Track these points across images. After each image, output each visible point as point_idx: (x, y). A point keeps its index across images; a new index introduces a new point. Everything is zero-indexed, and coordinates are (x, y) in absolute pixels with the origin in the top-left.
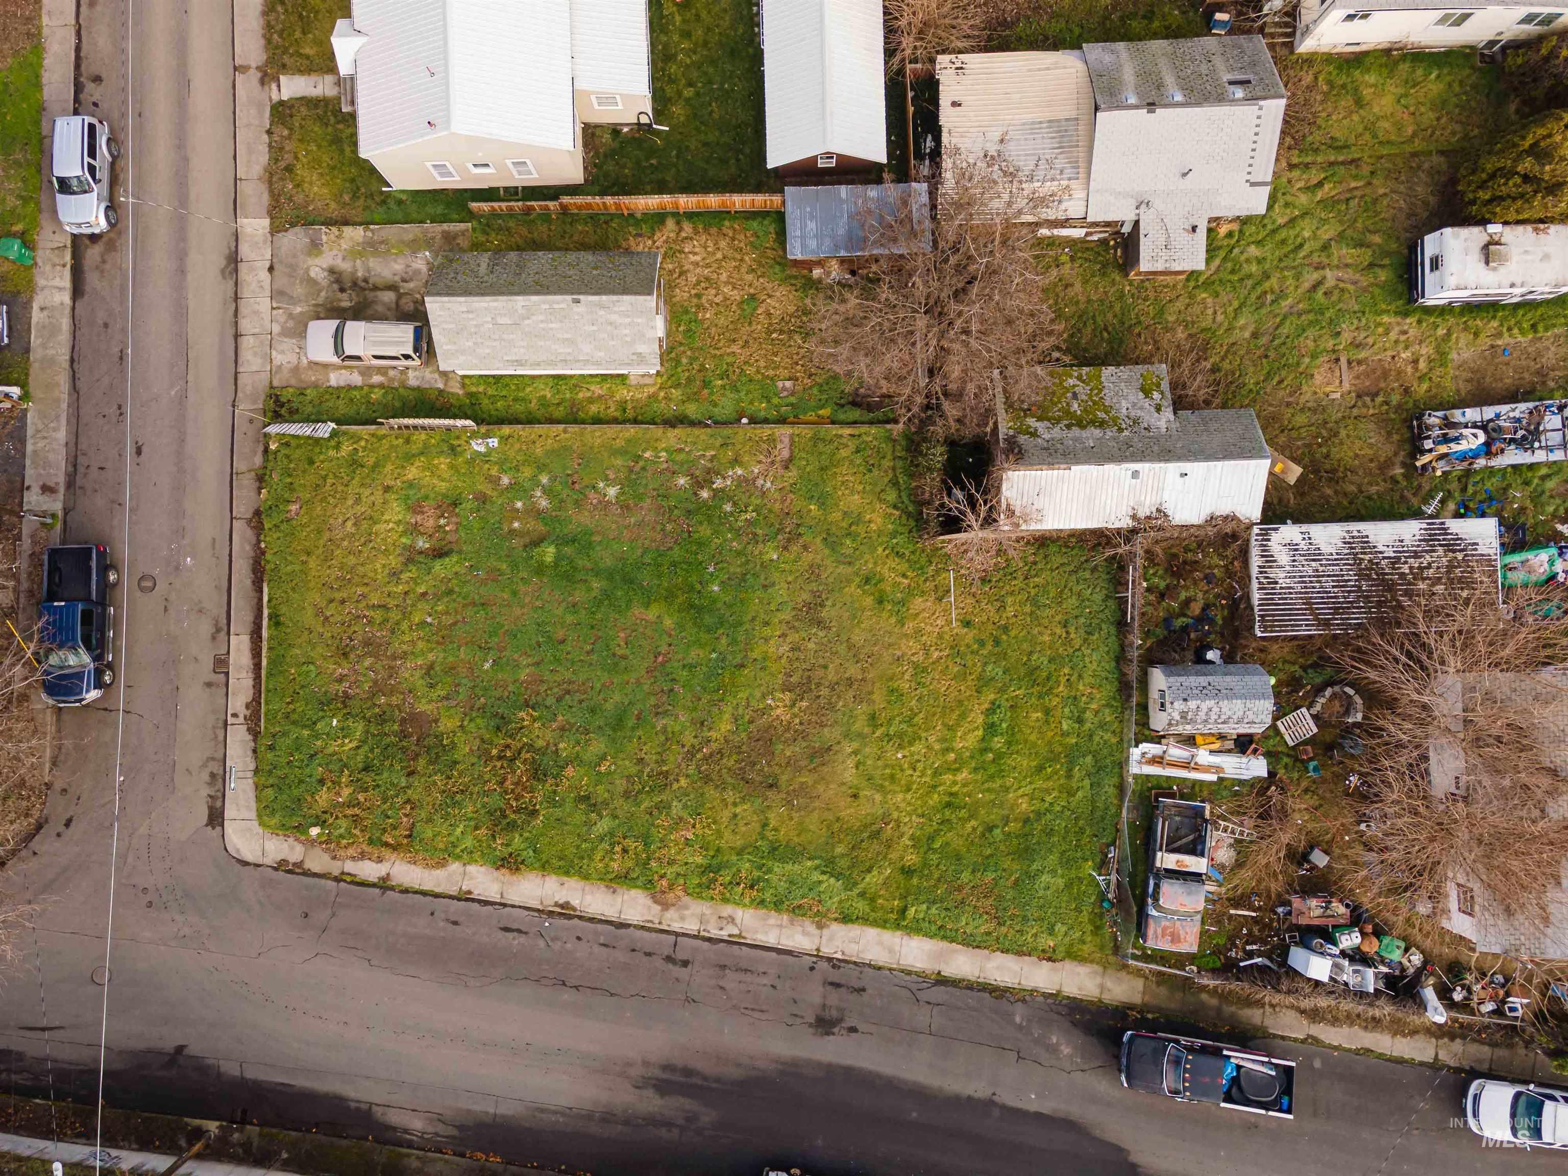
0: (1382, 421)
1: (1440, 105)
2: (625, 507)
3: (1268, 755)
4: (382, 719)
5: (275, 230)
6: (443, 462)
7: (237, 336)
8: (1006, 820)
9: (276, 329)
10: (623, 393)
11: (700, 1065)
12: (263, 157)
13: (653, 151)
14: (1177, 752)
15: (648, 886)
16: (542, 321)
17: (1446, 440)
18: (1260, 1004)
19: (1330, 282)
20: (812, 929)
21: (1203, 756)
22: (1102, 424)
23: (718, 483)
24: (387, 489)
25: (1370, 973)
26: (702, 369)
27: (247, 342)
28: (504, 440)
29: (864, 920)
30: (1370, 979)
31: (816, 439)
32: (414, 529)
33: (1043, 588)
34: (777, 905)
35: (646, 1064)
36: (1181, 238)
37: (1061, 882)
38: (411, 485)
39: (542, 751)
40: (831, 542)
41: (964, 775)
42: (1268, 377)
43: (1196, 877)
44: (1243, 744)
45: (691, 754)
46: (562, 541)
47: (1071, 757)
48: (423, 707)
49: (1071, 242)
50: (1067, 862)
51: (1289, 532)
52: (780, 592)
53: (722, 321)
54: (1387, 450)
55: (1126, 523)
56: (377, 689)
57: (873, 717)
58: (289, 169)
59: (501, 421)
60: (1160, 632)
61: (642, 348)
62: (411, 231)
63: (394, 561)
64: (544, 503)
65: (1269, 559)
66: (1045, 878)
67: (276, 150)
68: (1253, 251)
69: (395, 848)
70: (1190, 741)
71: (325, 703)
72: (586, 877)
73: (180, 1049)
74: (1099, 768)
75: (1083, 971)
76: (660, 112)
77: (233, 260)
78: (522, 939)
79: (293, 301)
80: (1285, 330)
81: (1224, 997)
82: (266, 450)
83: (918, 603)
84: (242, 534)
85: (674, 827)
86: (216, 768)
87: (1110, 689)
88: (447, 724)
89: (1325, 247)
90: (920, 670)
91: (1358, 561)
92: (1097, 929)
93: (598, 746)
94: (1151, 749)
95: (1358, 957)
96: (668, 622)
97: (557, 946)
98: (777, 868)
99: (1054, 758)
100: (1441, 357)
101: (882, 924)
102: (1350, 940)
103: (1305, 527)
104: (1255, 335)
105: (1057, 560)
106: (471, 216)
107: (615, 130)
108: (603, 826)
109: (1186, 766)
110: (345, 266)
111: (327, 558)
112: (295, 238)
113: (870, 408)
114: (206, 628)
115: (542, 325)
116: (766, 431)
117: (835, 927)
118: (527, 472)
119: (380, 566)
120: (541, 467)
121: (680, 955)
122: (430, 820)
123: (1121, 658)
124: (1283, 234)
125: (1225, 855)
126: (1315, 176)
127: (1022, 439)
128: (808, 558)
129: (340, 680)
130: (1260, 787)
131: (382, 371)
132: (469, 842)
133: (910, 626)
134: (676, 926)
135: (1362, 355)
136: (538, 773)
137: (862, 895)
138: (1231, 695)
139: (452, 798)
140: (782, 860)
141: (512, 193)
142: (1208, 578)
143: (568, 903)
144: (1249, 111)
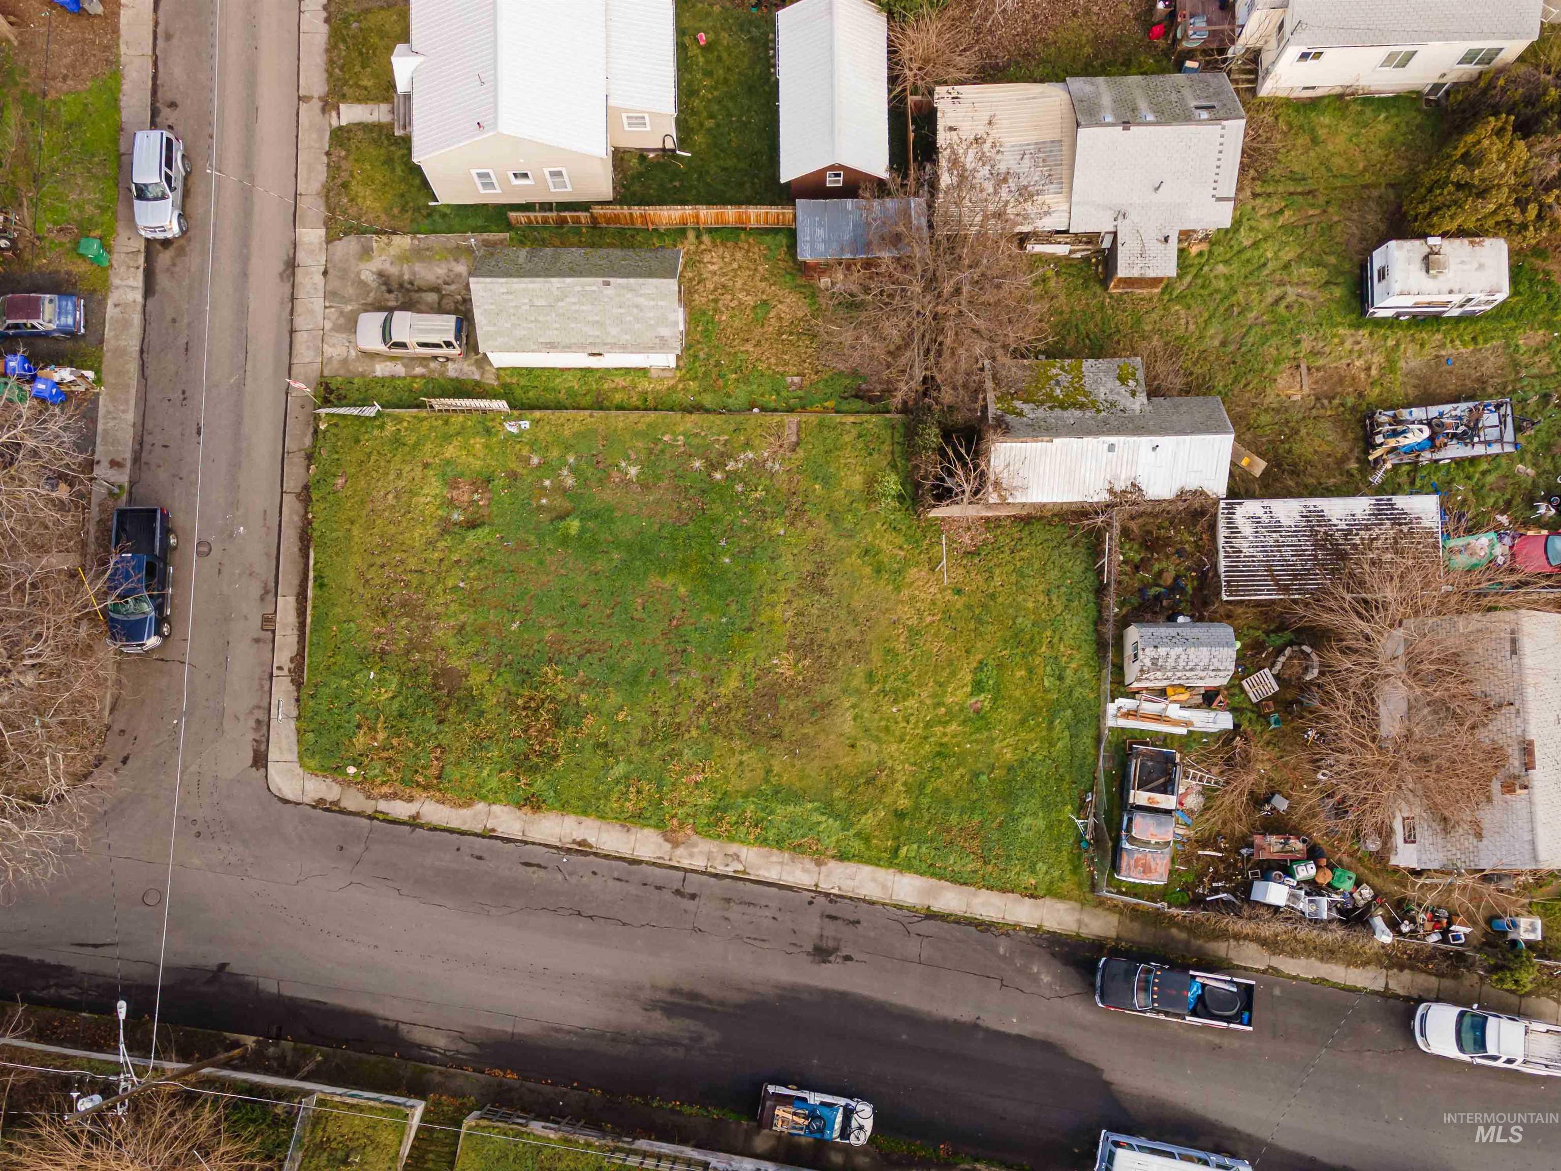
0: (1338, 421)
1: (1388, 144)
2: (645, 487)
3: (1233, 710)
4: (415, 673)
5: (329, 240)
6: (478, 442)
7: (292, 332)
8: (992, 768)
9: (328, 325)
10: (644, 385)
11: (705, 990)
12: (321, 174)
13: (676, 174)
14: (1149, 707)
15: (660, 825)
16: (575, 303)
17: (1395, 434)
18: (1223, 935)
19: (1291, 298)
20: (811, 866)
21: (1174, 711)
22: (1082, 406)
23: (731, 466)
24: (426, 466)
25: (1324, 901)
26: (718, 364)
27: (301, 338)
28: (536, 422)
29: (860, 858)
30: (1323, 907)
31: (821, 425)
32: (451, 503)
33: (1029, 561)
34: (779, 844)
35: (654, 987)
36: (1155, 247)
37: (1041, 824)
38: (448, 462)
39: (565, 703)
40: (834, 517)
41: (953, 727)
42: (1235, 380)
43: (1168, 812)
44: (1209, 698)
45: (701, 708)
46: (586, 516)
47: (1053, 710)
48: (455, 663)
49: (1056, 259)
50: (1047, 805)
51: (1252, 507)
52: (787, 563)
53: (737, 324)
54: (1343, 447)
55: (1104, 497)
56: (413, 646)
57: (870, 677)
58: (345, 186)
59: (532, 408)
60: (1135, 601)
61: (665, 332)
62: (453, 239)
63: (431, 531)
64: (570, 482)
65: (1234, 531)
66: (1027, 821)
67: (333, 169)
68: (1221, 268)
69: (425, 788)
70: (1162, 693)
71: (363, 658)
72: (602, 817)
73: (222, 966)
74: (1078, 720)
75: (1061, 906)
76: (683, 141)
77: (291, 265)
78: (541, 873)
79: (346, 300)
80: (1250, 339)
81: (1193, 929)
82: (316, 431)
83: (912, 573)
84: (291, 505)
85: (685, 773)
86: (261, 715)
87: (1088, 649)
88: (477, 679)
89: (1286, 267)
90: (913, 632)
91: (1314, 533)
92: (1075, 870)
93: (615, 698)
94: (1125, 703)
95: (1314, 888)
96: (682, 590)
97: (574, 880)
98: (780, 810)
99: (1035, 711)
100: (1390, 366)
101: (876, 862)
102: (1306, 871)
103: (1266, 502)
104: (1224, 344)
105: (1040, 536)
106: (509, 226)
107: (642, 154)
108: (620, 770)
109: (1159, 718)
110: (393, 270)
111: (370, 526)
112: (349, 246)
113: (871, 400)
114: (255, 590)
115: (574, 308)
116: (776, 418)
117: (832, 864)
118: (555, 453)
119: (417, 536)
120: (568, 448)
121: (689, 890)
122: (458, 763)
123: (1099, 621)
124: (1248, 254)
125: (1193, 801)
126: (1276, 204)
127: (1009, 418)
128: (812, 532)
129: (379, 636)
130: (1226, 737)
131: (423, 360)
132: (494, 783)
133: (905, 593)
134: (685, 863)
135: (1321, 362)
136: (558, 722)
137: (858, 835)
138: (1198, 643)
139: (479, 743)
140: (785, 802)
141: (546, 207)
142: (1180, 553)
143: (584, 840)
144: (1213, 131)
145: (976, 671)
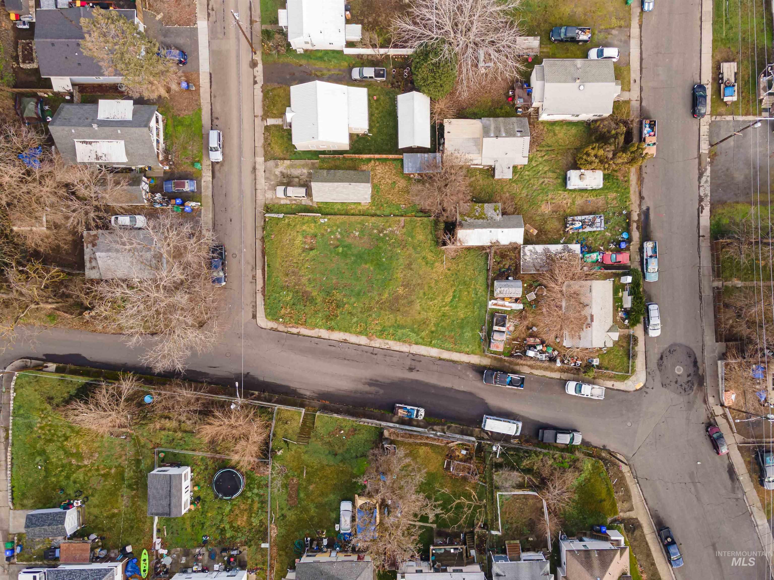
0: (558, 219)
1: (575, 136)
2: (360, 238)
3: (523, 303)
4: (297, 292)
5: (265, 161)
6: (312, 225)
7: (256, 190)
8: (457, 319)
9: (266, 188)
10: (360, 207)
11: (380, 379)
12: (262, 141)
13: (367, 141)
14: (501, 302)
15: (367, 335)
17: (572, 224)
18: (518, 364)
19: (546, 182)
20: (408, 346)
21: (507, 304)
22: (483, 218)
23: (385, 232)
24: (298, 232)
25: (544, 355)
26: (381, 201)
27: (258, 191)
28: (329, 219)
29: (421, 344)
30: (543, 357)
31: (411, 221)
32: (305, 243)
33: (469, 261)
34: (399, 340)
35: (366, 379)
36: (506, 170)
37: (470, 335)
38: (304, 231)
39: (339, 301)
40: (414, 248)
41: (447, 308)
42: (530, 206)
43: (504, 332)
44: (517, 300)
45: (377, 302)
46: (344, 247)
47: (475, 303)
48: (308, 289)
49: (480, 169)
50: (472, 330)
51: (530, 247)
52: (401, 261)
53: (386, 189)
54: (559, 227)
55: (489, 244)
56: (296, 284)
57: (424, 293)
58: (269, 144)
59: (327, 214)
60: (498, 272)
61: (366, 196)
62: (303, 162)
63: (300, 251)
64: (339, 236)
65: (525, 254)
66: (467, 334)
67: (266, 139)
68: (527, 173)
69: (301, 325)
70: (503, 299)
71: (282, 288)
72: (351, 333)
73: (248, 373)
74: (481, 306)
75: (476, 357)
76: (370, 130)
77: (254, 169)
78: (334, 348)
79: (271, 180)
80: (534, 194)
81: (511, 363)
82: (265, 221)
83: (436, 264)
84: (259, 243)
85: (373, 321)
86: (254, 304)
87: (484, 287)
88: (314, 294)
89: (545, 173)
90: (437, 281)
91: (547, 255)
92: (479, 347)
93: (353, 300)
94: (494, 302)
95: (542, 352)
96: (371, 268)
97: (343, 350)
98: (400, 331)
99: (470, 304)
100: (573, 203)
101: (425, 345)
102: (539, 347)
103: (534, 246)
104: (527, 195)
105: (472, 254)
106: (318, 158)
107: (358, 135)
108: (355, 320)
109: (502, 306)
110: (285, 171)
111: (282, 249)
112: (271, 163)
113: (425, 213)
114: (250, 267)
115: (341, 190)
116: (398, 218)
117: (414, 346)
118: (335, 228)
119: (296, 252)
120: (338, 227)
121: (375, 352)
122: (310, 318)
123: (487, 279)
124: (534, 169)
125: (512, 328)
126: (543, 154)
127: (463, 222)
128: (408, 252)
129: (286, 281)
130: (521, 311)
131: (295, 200)
132: (320, 323)
133: (434, 270)
134: (374, 345)
135: (554, 201)
136: (338, 306)
137: (421, 338)
138: (512, 286)
139: (316, 312)
140: (401, 329)
141: (330, 153)
142: (511, 259)
143: (345, 340)
144: (521, 139)
145: (454, 292)
